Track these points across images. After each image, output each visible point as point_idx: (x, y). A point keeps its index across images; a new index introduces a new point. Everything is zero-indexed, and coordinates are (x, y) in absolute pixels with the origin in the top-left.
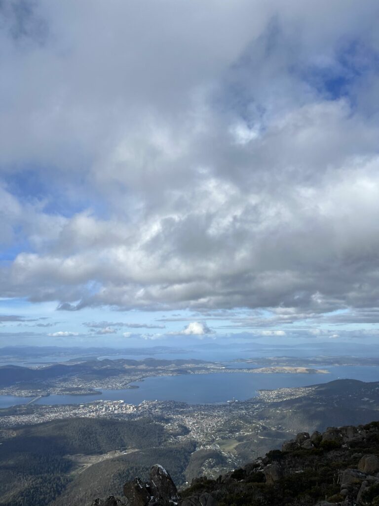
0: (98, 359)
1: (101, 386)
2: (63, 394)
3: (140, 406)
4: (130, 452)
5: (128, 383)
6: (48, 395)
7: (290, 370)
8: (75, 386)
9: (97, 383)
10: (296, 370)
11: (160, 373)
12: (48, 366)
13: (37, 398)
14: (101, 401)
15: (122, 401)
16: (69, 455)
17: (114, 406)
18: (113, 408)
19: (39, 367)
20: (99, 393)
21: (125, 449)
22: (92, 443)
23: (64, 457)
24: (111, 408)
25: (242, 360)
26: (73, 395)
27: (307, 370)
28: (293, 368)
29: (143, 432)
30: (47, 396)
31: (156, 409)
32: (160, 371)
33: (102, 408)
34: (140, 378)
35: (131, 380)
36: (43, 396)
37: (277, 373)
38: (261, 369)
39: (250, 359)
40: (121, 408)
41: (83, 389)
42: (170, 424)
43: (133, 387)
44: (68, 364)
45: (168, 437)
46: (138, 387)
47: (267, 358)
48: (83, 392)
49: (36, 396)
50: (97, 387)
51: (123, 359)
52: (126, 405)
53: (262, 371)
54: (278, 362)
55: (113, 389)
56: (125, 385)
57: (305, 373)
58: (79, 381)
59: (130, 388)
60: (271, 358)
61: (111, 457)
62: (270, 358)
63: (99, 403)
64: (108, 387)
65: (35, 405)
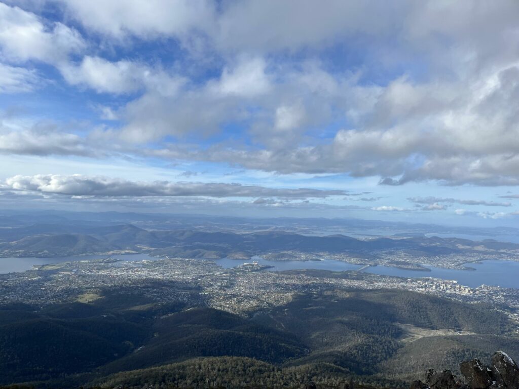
0: (425, 235)
1: (430, 263)
2: (390, 266)
3: (478, 290)
4: (465, 334)
5: (462, 264)
6: (376, 265)
8: (401, 260)
9: (425, 259)
11: (504, 257)
12: (374, 238)
13: (366, 266)
14: (431, 278)
15: (455, 282)
16: (399, 323)
17: (446, 286)
18: (445, 287)
19: (366, 239)
20: (428, 270)
21: (460, 330)
22: (422, 317)
23: (394, 324)
24: (442, 287)
26: (400, 268)
29: (482, 317)
30: (374, 266)
31: (498, 295)
32: (504, 255)
33: (432, 286)
34: (478, 260)
35: (466, 261)
36: (370, 265)
40: (454, 289)
41: (410, 264)
42: (516, 314)
43: (468, 269)
44: (394, 239)
45: (514, 328)
46: (475, 269)
48: (410, 267)
49: (365, 265)
50: (425, 263)
51: (455, 238)
52: (460, 286)
55: (443, 268)
56: (458, 265)
58: (405, 255)
59: (464, 269)
61: (444, 334)
63: (429, 280)
64: (438, 265)
65: (364, 273)
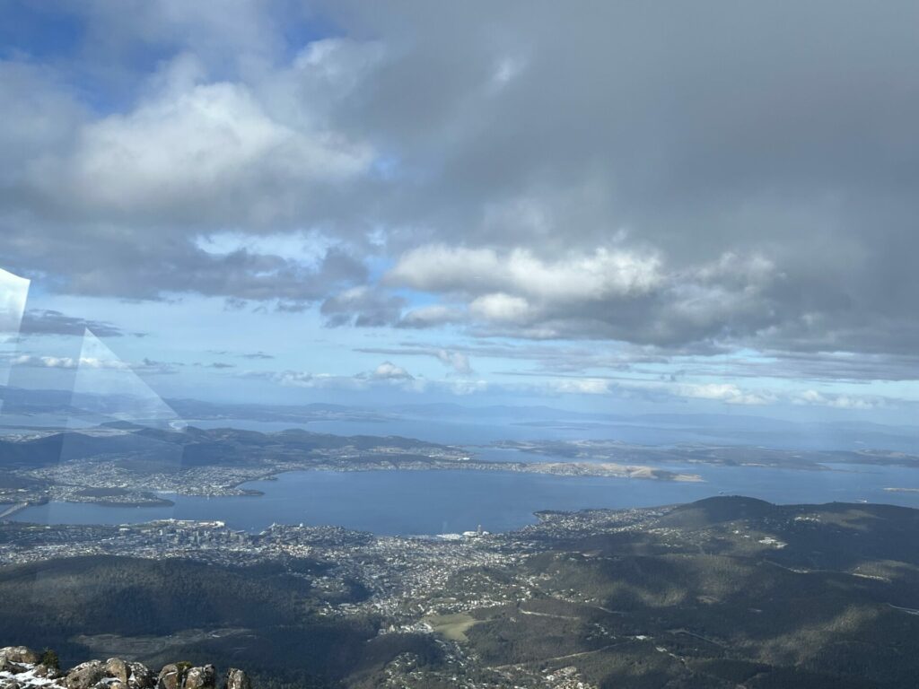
0: (172, 425)
1: (172, 488)
2: (81, 501)
3: (262, 537)
4: (228, 634)
5: (238, 484)
6: (45, 501)
7: (616, 471)
8: (110, 485)
9: (163, 479)
10: (629, 471)
11: (316, 464)
12: (47, 435)
13: (16, 508)
14: (172, 520)
15: (220, 524)
16: (83, 636)
17: (201, 534)
18: (199, 538)
19: (25, 438)
20: (166, 503)
21: (217, 627)
22: (139, 612)
23: (70, 641)
24: (192, 538)
25: (511, 443)
26: (105, 504)
27: (654, 473)
28: (623, 468)
29: (261, 592)
30: (40, 504)
31: (298, 543)
32: (317, 460)
33: (173, 537)
34: (268, 475)
35: (247, 477)
36: (30, 503)
37: (586, 475)
38: (551, 465)
39: (529, 442)
40: (217, 538)
41: (128, 492)
42: (325, 578)
43: (249, 493)
44: (97, 435)
45: (319, 605)
46: (262, 494)
47: (568, 442)
48: (128, 499)
49: (16, 503)
50: (163, 489)
51: (230, 430)
52: (229, 532)
53: (553, 469)
54: (592, 452)
55: (201, 495)
56: (231, 487)
57: (648, 478)
58: (120, 473)
59: (241, 495)
60: (578, 443)
61: (183, 643)
62: (575, 442)
63: (166, 524)
64: (190, 491)
65: (11, 523)
